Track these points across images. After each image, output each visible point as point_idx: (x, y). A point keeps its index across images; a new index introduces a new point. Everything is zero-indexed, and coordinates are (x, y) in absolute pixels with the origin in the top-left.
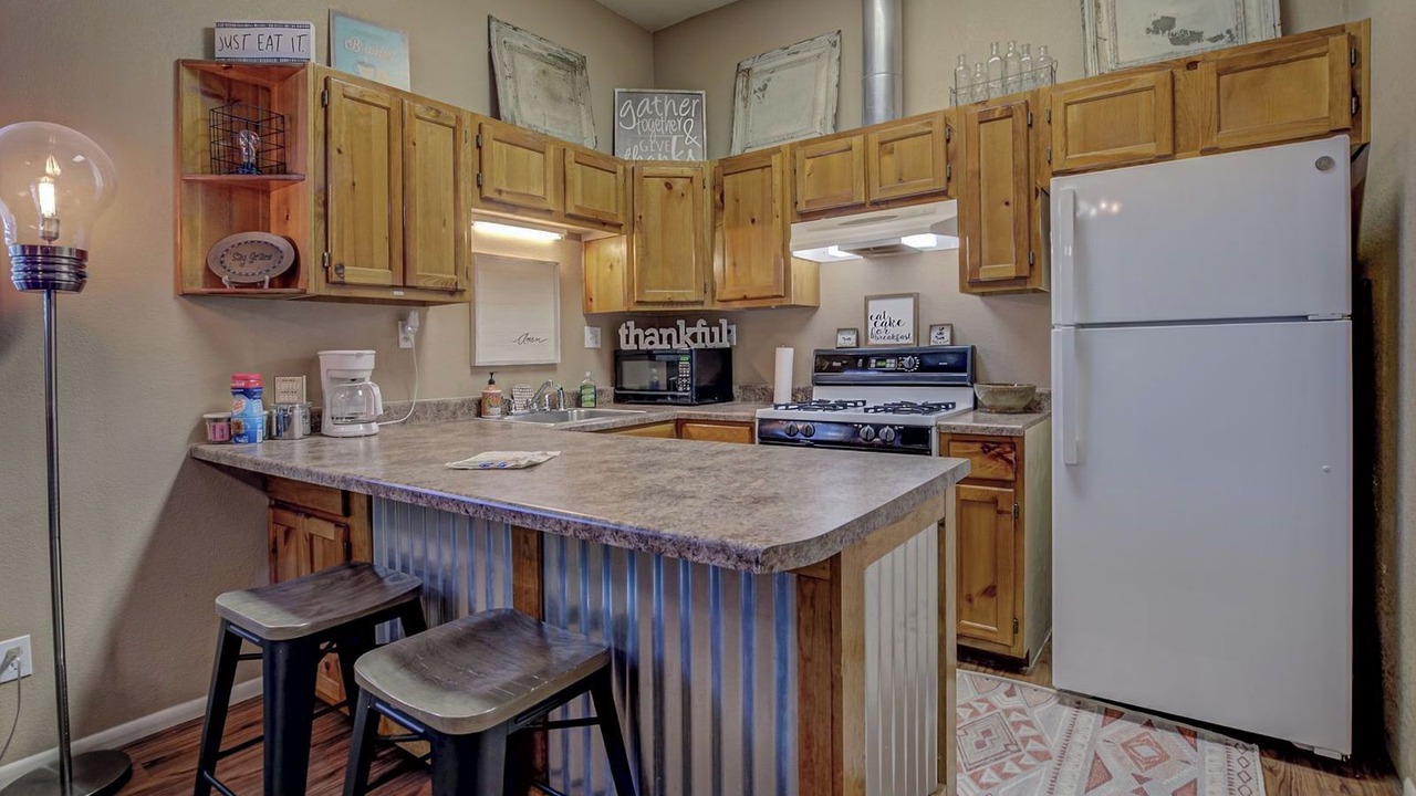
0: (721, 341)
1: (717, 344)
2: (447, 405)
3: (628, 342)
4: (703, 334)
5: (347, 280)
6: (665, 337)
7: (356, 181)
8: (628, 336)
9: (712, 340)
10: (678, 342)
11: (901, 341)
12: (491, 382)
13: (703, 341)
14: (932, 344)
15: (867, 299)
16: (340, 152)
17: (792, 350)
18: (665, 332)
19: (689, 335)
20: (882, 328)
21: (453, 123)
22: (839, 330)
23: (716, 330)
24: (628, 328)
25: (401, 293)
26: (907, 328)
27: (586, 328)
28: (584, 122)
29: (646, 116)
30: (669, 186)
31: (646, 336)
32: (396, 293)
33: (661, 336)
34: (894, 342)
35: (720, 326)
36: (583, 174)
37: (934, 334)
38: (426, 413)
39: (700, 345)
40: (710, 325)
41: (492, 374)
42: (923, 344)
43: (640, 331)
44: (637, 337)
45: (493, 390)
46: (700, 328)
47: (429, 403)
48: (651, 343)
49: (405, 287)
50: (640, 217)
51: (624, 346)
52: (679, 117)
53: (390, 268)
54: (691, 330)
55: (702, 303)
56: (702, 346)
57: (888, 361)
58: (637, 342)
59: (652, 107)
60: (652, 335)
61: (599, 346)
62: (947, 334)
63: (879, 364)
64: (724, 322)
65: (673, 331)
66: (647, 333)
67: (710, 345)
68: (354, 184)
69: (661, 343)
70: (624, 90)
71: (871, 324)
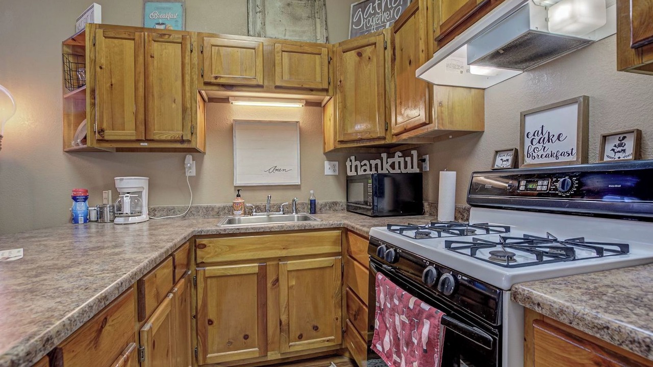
0: (412, 168)
1: (409, 170)
2: (213, 209)
3: (351, 171)
4: (399, 162)
5: (106, 138)
6: (373, 166)
7: (113, 83)
8: (351, 166)
9: (406, 167)
10: (382, 169)
11: (562, 159)
12: (238, 196)
13: (400, 168)
14: (606, 159)
15: (524, 116)
16: (101, 68)
17: (455, 172)
18: (373, 162)
19: (390, 163)
20: (540, 146)
21: (180, 40)
22: (497, 152)
23: (408, 159)
24: (351, 161)
25: (146, 144)
26: (571, 141)
27: (326, 163)
28: (318, 30)
29: (371, 15)
30: (360, 55)
31: (362, 166)
32: (142, 144)
33: (371, 165)
34: (553, 160)
35: (412, 156)
36: (290, 59)
37: (609, 147)
38: (199, 212)
39: (397, 171)
40: (404, 156)
41: (238, 191)
42: (594, 162)
43: (358, 163)
44: (356, 166)
45: (240, 200)
46: (398, 158)
47: (201, 207)
48: (365, 170)
49: (147, 140)
50: (340, 81)
51: (349, 174)
52: (392, 7)
53: (136, 131)
54: (390, 161)
55: (384, 138)
56: (399, 171)
57: (540, 183)
58: (356, 171)
59: (374, 8)
60: (365, 165)
61: (337, 173)
62: (630, 144)
63: (530, 186)
64: (414, 153)
65: (378, 161)
66: (362, 164)
67: (404, 171)
68: (112, 85)
69: (371, 170)
70: (356, 3)
71: (527, 142)
